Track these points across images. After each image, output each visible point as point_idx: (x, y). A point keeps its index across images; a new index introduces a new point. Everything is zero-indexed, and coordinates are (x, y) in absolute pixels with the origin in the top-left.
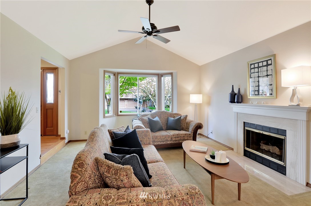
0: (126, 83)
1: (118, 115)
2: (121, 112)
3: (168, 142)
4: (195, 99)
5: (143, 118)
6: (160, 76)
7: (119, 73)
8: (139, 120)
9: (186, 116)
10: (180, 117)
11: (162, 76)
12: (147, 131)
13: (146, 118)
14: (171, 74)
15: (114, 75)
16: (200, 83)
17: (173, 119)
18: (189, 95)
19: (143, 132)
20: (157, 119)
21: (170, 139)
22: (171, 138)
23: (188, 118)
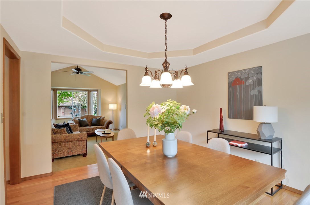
0: (63, 94)
1: (57, 119)
2: (59, 117)
3: (91, 132)
4: (112, 107)
5: (75, 119)
6: (89, 92)
7: (57, 89)
8: (73, 121)
9: (104, 117)
10: (100, 118)
11: (91, 92)
12: (76, 125)
13: (77, 119)
14: (97, 91)
15: (53, 90)
16: (116, 97)
17: (95, 119)
18: (108, 104)
19: (73, 125)
20: (85, 119)
21: (91, 130)
22: (93, 130)
23: (105, 118)
